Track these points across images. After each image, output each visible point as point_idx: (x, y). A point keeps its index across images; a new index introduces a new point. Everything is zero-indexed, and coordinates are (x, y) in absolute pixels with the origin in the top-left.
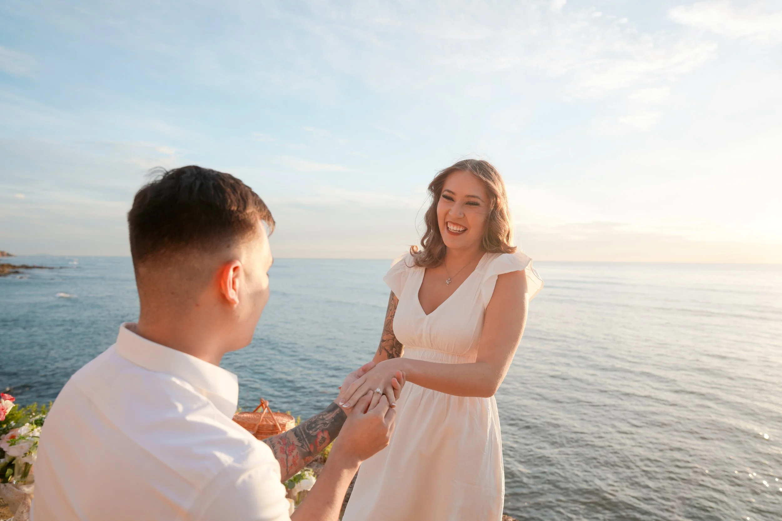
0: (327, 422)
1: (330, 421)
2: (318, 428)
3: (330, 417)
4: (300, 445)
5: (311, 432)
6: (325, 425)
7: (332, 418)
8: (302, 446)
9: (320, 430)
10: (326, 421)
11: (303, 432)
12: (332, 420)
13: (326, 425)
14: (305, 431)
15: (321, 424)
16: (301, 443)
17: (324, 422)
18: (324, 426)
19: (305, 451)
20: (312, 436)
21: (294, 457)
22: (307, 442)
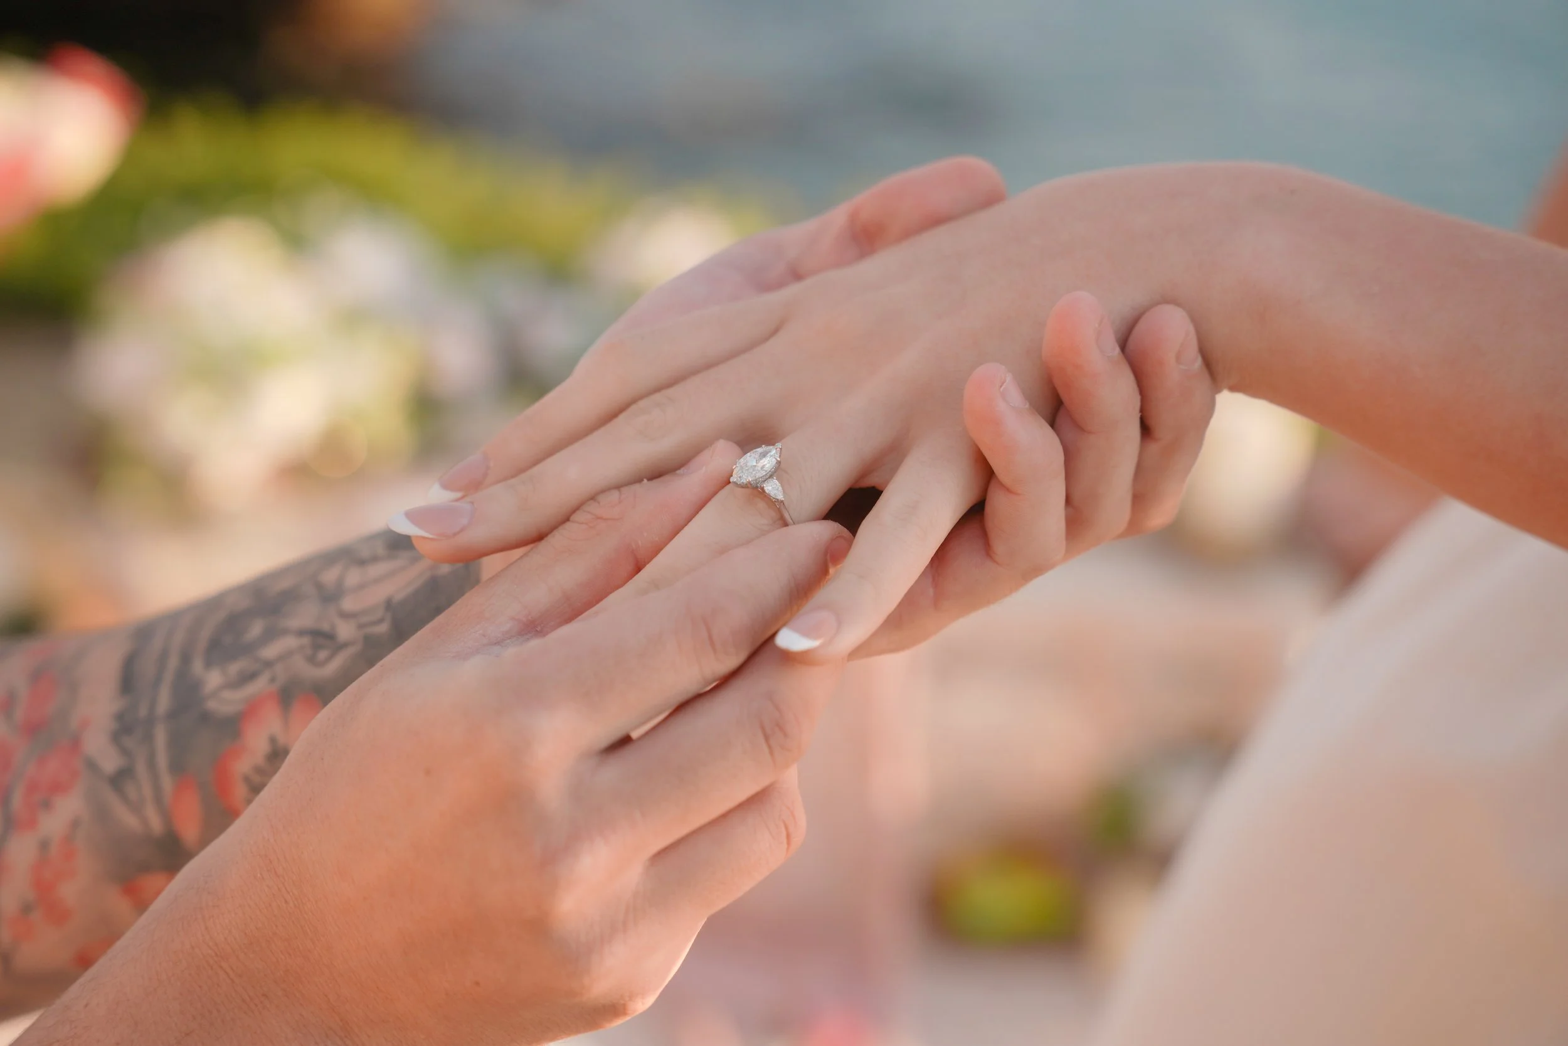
0: (345, 631)
1: (361, 626)
2: (268, 664)
3: (377, 595)
4: (110, 762)
5: (213, 679)
6: (316, 647)
7: (389, 604)
8: (119, 780)
9: (273, 680)
10: (346, 616)
11: (173, 662)
12: (381, 621)
13: (322, 655)
14: (186, 659)
15: (301, 633)
16: (125, 752)
17: (325, 627)
18: (312, 660)
19: (130, 821)
20: (206, 718)
21: (44, 845)
22: (162, 760)
